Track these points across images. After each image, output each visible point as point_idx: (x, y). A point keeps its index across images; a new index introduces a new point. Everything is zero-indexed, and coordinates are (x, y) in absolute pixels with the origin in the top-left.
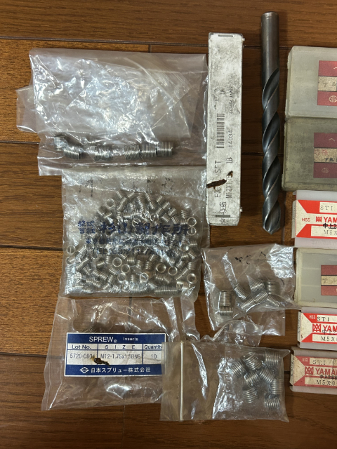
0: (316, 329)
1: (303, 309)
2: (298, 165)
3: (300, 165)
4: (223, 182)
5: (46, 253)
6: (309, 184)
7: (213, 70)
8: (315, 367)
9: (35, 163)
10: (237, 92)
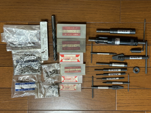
0: (64, 79)
1: (62, 76)
2: (59, 48)
4: (45, 52)
5: (10, 67)
6: (61, 51)
7: (41, 29)
8: (64, 87)
10: (46, 34)
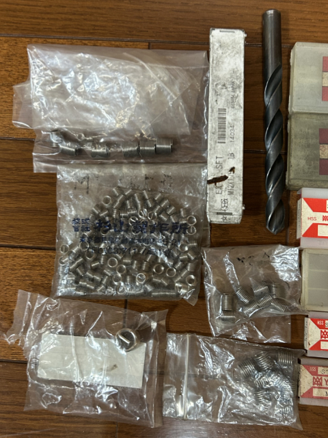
0: (325, 336)
1: (310, 314)
2: (303, 162)
3: (305, 161)
4: (225, 178)
5: (38, 252)
6: (315, 181)
7: (214, 65)
8: (323, 378)
9: (30, 160)
10: (239, 87)
